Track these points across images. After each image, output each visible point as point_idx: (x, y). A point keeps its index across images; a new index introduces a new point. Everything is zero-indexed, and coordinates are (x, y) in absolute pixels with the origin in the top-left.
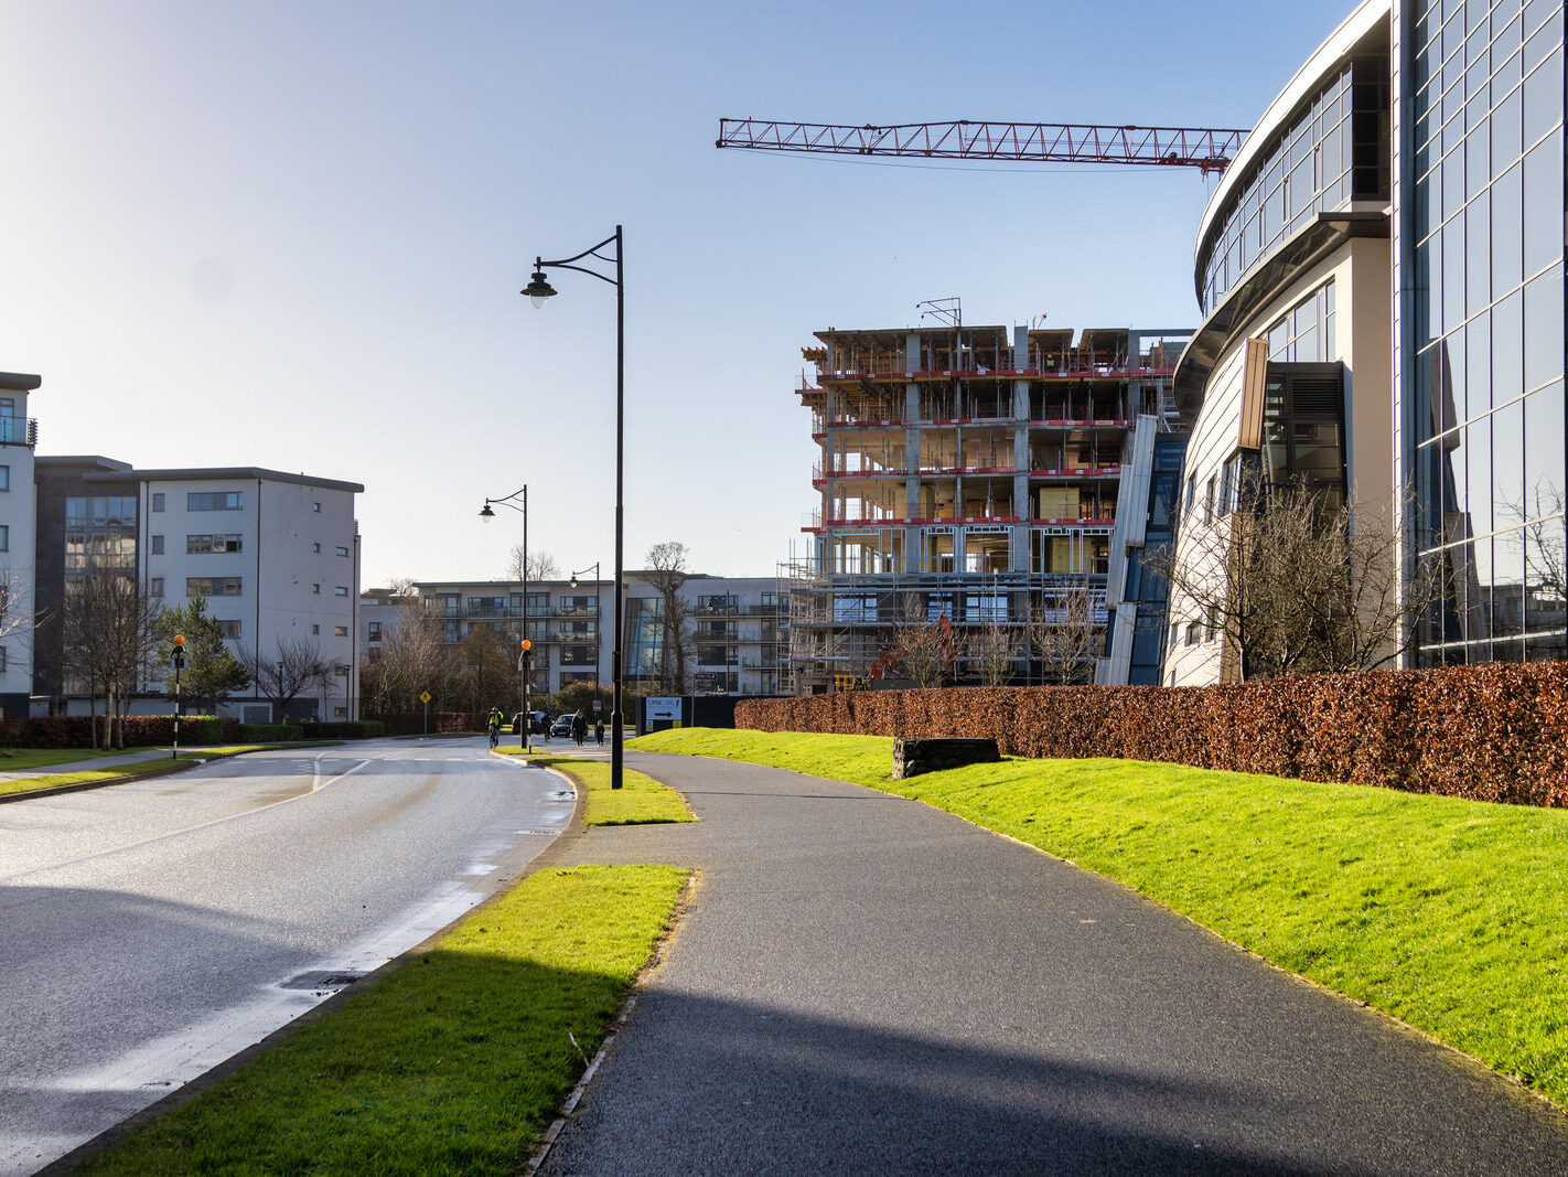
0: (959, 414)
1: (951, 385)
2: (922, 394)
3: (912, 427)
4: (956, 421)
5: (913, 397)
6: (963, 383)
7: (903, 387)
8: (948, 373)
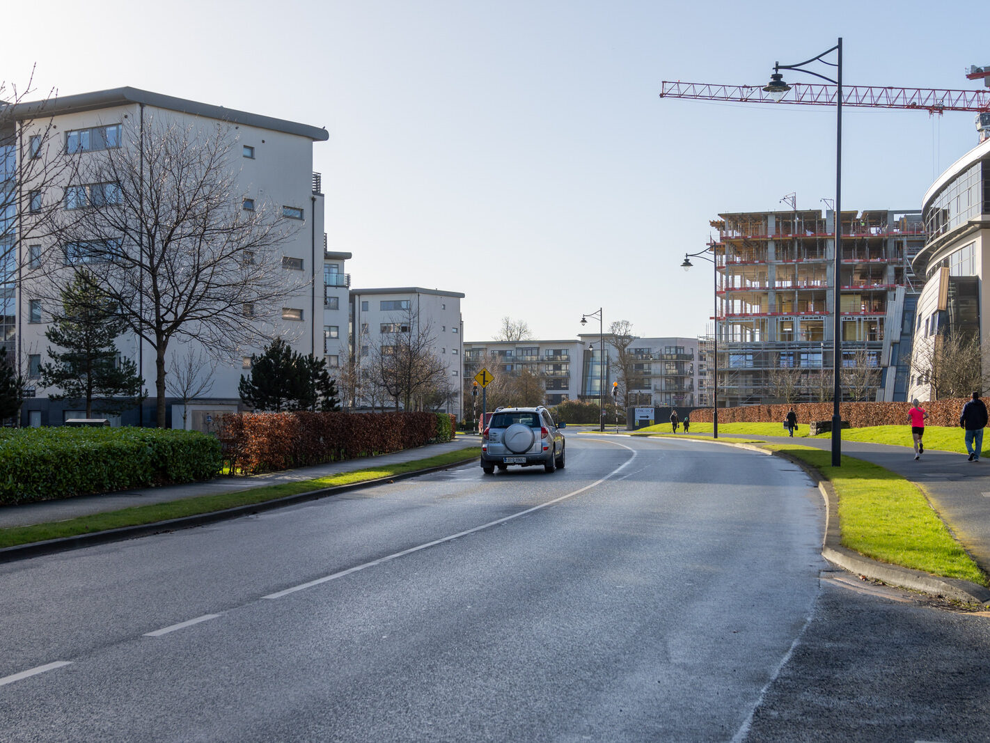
0: (796, 257)
1: (792, 242)
2: (777, 245)
3: (771, 264)
4: (795, 260)
5: (771, 248)
6: (798, 241)
7: (766, 243)
8: (791, 235)
